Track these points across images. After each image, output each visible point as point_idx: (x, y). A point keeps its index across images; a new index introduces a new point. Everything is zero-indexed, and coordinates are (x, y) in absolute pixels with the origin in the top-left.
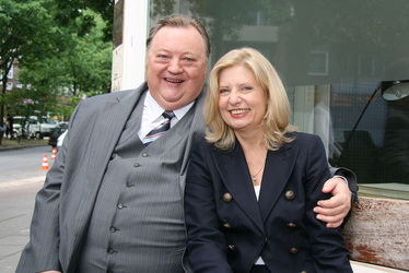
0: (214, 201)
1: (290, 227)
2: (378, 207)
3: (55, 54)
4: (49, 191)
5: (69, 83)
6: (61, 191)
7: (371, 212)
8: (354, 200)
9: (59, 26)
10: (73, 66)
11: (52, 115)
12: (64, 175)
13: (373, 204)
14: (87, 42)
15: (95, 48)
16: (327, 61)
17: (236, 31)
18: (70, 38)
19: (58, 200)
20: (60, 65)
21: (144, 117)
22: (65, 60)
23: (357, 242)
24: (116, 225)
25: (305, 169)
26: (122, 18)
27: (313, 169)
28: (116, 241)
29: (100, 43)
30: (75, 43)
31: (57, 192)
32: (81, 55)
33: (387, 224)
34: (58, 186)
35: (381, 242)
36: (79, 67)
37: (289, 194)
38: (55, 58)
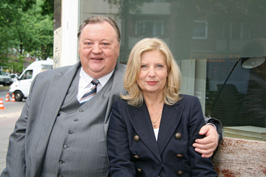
0: (128, 141)
1: (178, 157)
2: (236, 144)
3: (5, 24)
4: (18, 134)
5: (16, 45)
6: (26, 134)
7: (231, 148)
8: (221, 140)
9: (9, 3)
10: (19, 32)
11: (5, 69)
12: (28, 124)
13: (233, 143)
14: (30, 14)
15: (35, 19)
16: (207, 28)
17: (139, 7)
18: (17, 12)
19: (23, 140)
20: (11, 32)
21: (80, 85)
22: (14, 28)
23: (222, 168)
24: (63, 159)
25: (189, 119)
26: (61, 9)
27: (193, 119)
28: (63, 170)
29: (39, 16)
30: (20, 16)
31: (23, 134)
32: (25, 24)
33: (242, 156)
34: (24, 131)
35: (238, 168)
36: (24, 33)
37: (177, 135)
38: (6, 26)
